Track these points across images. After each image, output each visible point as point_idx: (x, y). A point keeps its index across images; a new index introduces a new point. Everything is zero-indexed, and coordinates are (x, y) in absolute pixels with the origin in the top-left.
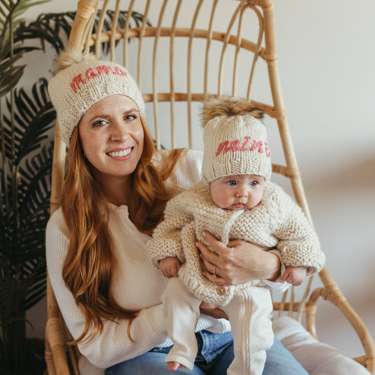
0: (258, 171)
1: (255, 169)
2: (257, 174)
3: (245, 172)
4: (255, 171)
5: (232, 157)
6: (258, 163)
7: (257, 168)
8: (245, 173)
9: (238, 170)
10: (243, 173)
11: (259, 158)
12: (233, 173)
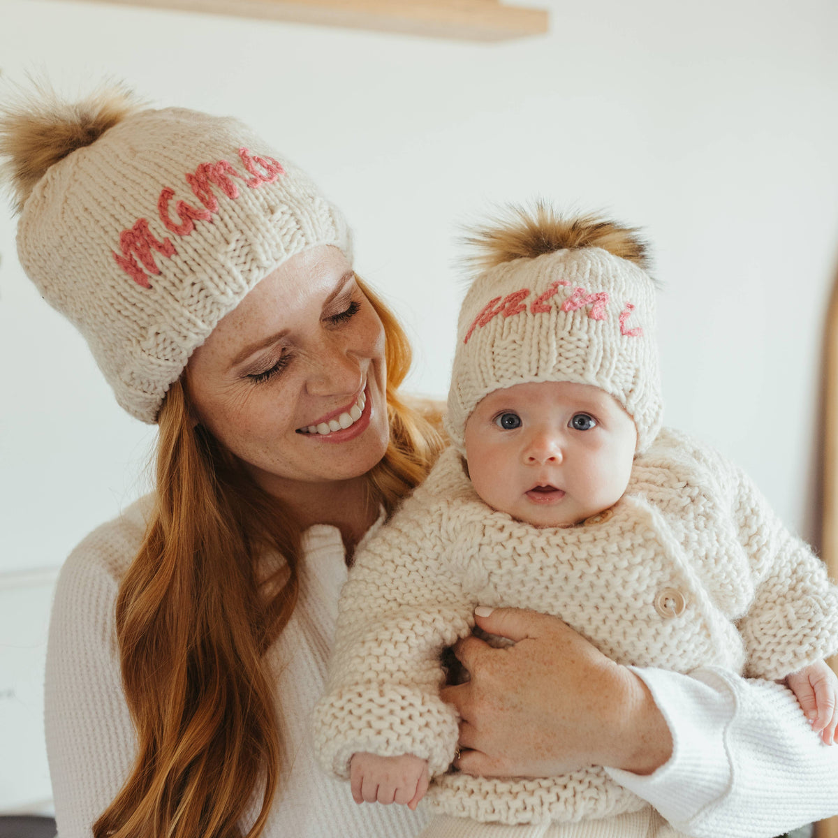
0: (582, 371)
1: (569, 362)
2: (577, 378)
3: (534, 372)
4: (571, 370)
5: (498, 335)
6: (582, 345)
7: (579, 360)
8: (536, 375)
9: (514, 368)
10: (528, 378)
11: (588, 332)
12: (501, 380)
